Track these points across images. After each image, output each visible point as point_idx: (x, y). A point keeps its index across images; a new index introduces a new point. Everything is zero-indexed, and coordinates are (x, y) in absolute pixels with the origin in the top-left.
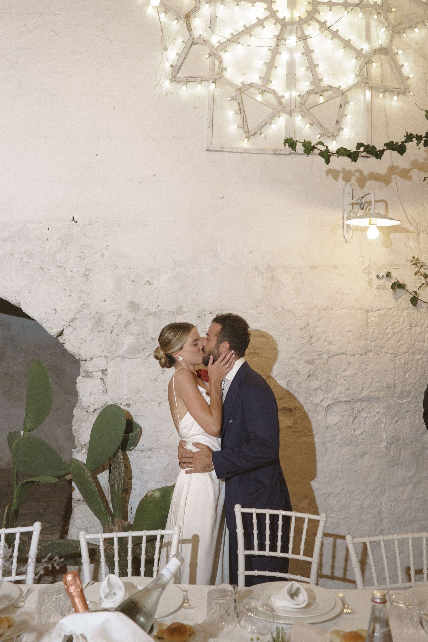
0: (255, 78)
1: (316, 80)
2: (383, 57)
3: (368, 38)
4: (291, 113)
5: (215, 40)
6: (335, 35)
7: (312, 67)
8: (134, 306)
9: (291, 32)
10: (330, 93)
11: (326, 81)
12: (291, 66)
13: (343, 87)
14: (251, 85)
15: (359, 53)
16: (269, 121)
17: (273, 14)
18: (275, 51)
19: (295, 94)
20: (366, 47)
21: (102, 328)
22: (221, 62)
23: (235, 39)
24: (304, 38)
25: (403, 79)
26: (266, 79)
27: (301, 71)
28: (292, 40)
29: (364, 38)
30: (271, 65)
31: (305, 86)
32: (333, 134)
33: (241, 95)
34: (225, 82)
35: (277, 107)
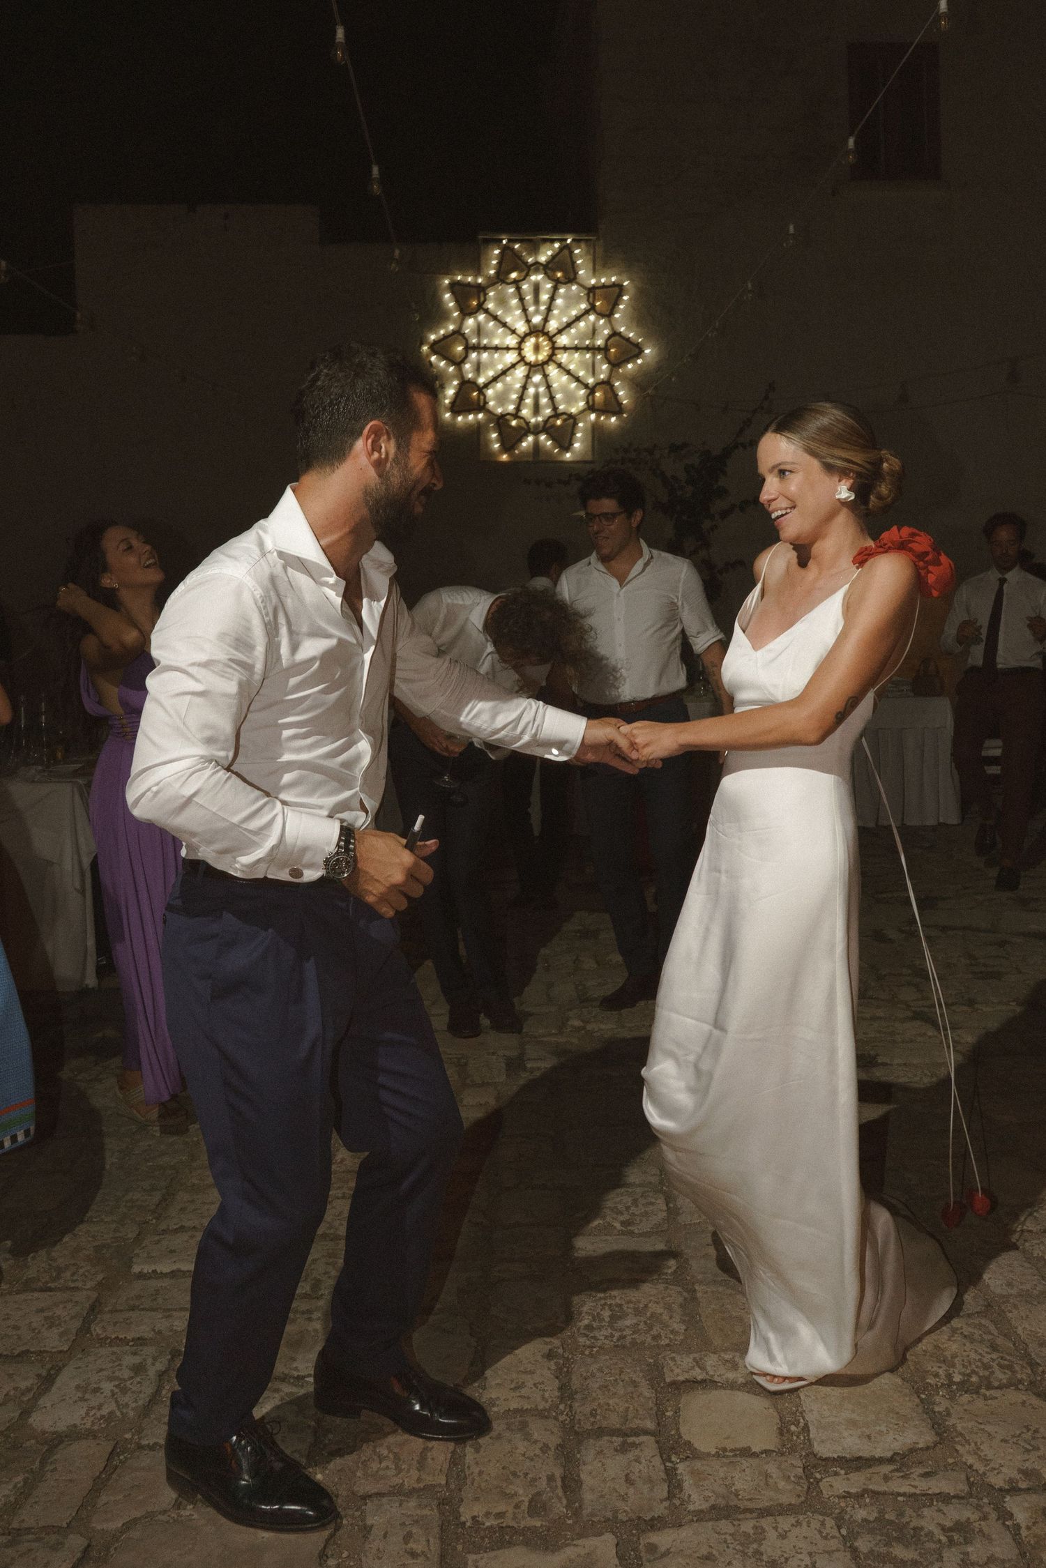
0: (511, 408)
1: (555, 408)
2: (608, 387)
3: (594, 374)
4: (537, 433)
5: (481, 380)
6: (568, 372)
7: (552, 398)
9: (535, 372)
10: (565, 417)
11: (562, 407)
12: (536, 397)
13: (573, 410)
14: (508, 414)
15: (586, 386)
16: (520, 440)
17: (522, 359)
18: (524, 388)
19: (540, 419)
20: (591, 381)
22: (485, 397)
23: (495, 379)
24: (545, 376)
25: (620, 404)
26: (518, 409)
27: (544, 401)
28: (537, 378)
29: (591, 373)
30: (521, 398)
31: (548, 411)
32: (567, 447)
33: (501, 422)
34: (488, 412)
35: (526, 429)
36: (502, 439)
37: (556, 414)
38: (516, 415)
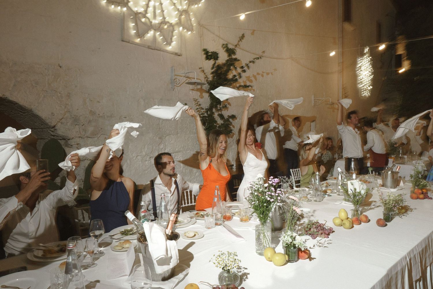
0: (142, 10)
1: (164, 18)
2: (187, 14)
3: (181, 4)
4: (155, 30)
7: (162, 11)
8: (92, 113)
10: (168, 24)
11: (167, 19)
12: (155, 8)
14: (140, 13)
15: (178, 10)
16: (147, 32)
19: (157, 22)
20: (180, 8)
21: (78, 123)
25: (192, 25)
26: (145, 12)
27: (158, 11)
30: (147, 6)
31: (161, 19)
32: (169, 44)
33: (136, 16)
34: (129, 9)
35: (150, 26)
36: (137, 27)
37: (164, 22)
38: (145, 16)
